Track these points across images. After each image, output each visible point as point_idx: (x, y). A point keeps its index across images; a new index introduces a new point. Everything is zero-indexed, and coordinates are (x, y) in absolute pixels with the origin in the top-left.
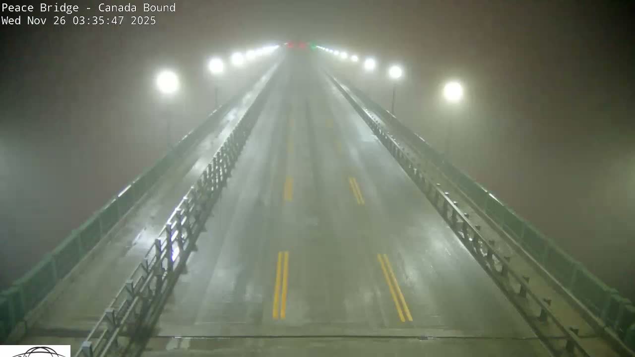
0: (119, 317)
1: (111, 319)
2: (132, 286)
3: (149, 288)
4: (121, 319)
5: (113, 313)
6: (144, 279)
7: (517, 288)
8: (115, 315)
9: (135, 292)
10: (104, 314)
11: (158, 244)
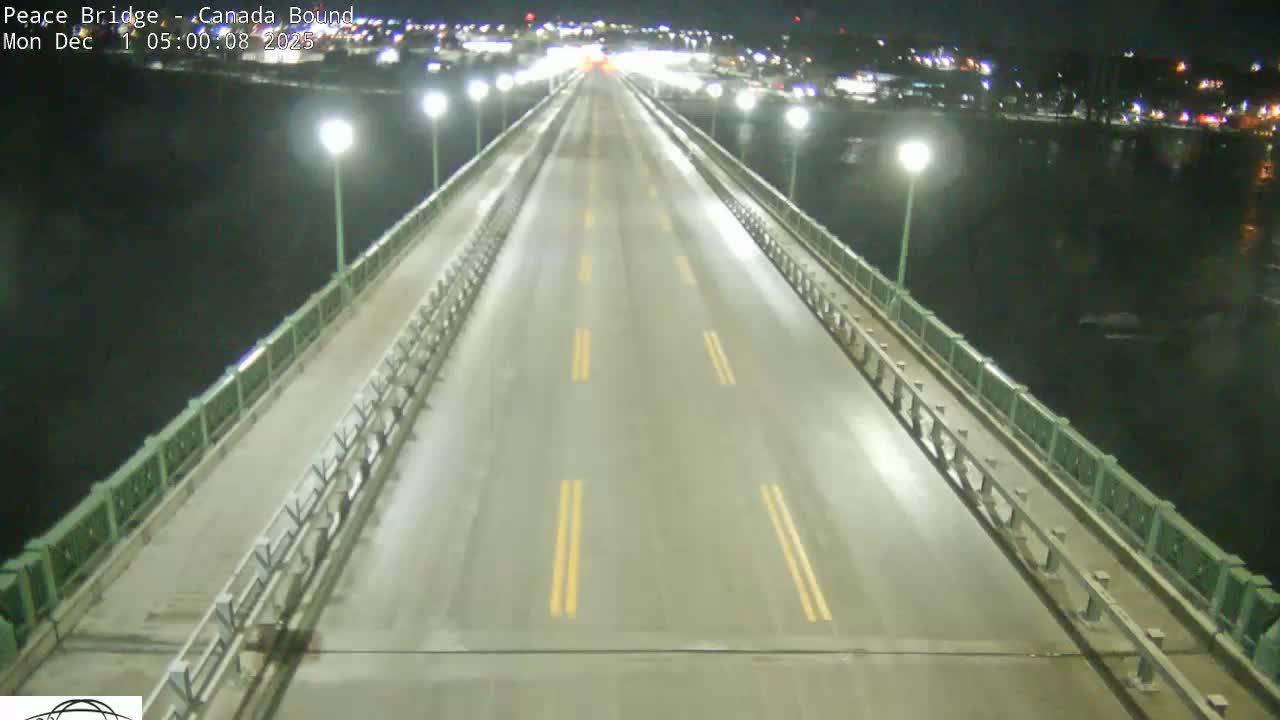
0: (244, 610)
1: (227, 617)
2: (268, 550)
3: (302, 553)
4: (246, 616)
5: (230, 605)
6: (292, 537)
8: (235, 610)
9: (275, 560)
10: (214, 607)
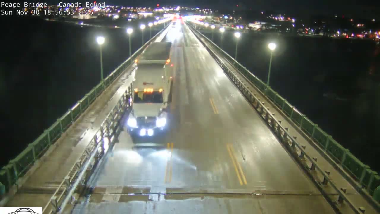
0: (73, 181)
1: (68, 183)
2: (80, 164)
5: (69, 180)
7: (309, 165)
10: (64, 180)
11: (95, 138)
